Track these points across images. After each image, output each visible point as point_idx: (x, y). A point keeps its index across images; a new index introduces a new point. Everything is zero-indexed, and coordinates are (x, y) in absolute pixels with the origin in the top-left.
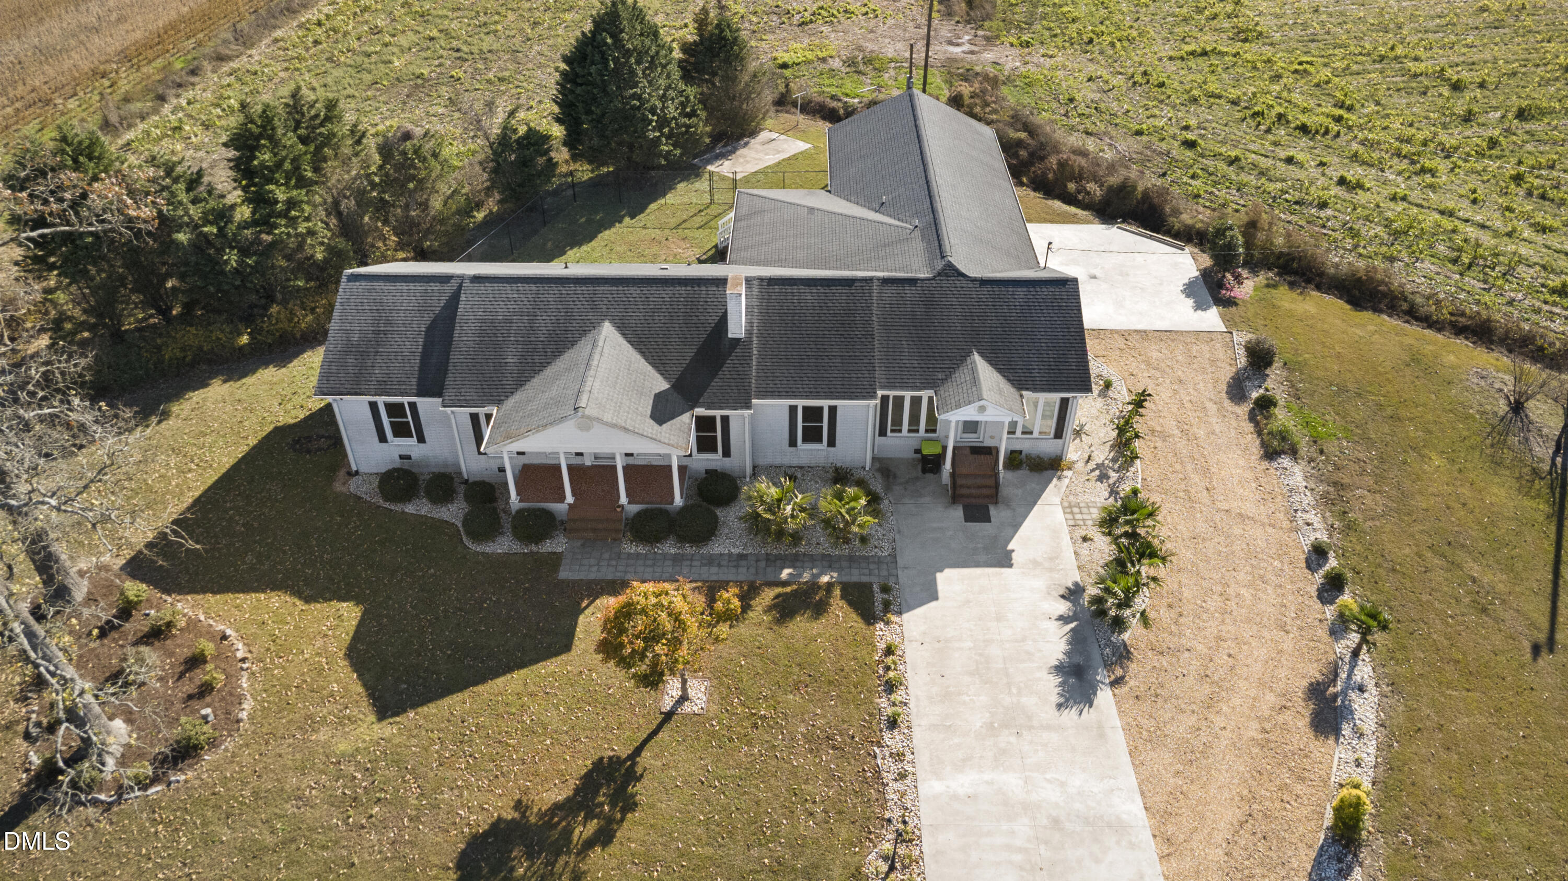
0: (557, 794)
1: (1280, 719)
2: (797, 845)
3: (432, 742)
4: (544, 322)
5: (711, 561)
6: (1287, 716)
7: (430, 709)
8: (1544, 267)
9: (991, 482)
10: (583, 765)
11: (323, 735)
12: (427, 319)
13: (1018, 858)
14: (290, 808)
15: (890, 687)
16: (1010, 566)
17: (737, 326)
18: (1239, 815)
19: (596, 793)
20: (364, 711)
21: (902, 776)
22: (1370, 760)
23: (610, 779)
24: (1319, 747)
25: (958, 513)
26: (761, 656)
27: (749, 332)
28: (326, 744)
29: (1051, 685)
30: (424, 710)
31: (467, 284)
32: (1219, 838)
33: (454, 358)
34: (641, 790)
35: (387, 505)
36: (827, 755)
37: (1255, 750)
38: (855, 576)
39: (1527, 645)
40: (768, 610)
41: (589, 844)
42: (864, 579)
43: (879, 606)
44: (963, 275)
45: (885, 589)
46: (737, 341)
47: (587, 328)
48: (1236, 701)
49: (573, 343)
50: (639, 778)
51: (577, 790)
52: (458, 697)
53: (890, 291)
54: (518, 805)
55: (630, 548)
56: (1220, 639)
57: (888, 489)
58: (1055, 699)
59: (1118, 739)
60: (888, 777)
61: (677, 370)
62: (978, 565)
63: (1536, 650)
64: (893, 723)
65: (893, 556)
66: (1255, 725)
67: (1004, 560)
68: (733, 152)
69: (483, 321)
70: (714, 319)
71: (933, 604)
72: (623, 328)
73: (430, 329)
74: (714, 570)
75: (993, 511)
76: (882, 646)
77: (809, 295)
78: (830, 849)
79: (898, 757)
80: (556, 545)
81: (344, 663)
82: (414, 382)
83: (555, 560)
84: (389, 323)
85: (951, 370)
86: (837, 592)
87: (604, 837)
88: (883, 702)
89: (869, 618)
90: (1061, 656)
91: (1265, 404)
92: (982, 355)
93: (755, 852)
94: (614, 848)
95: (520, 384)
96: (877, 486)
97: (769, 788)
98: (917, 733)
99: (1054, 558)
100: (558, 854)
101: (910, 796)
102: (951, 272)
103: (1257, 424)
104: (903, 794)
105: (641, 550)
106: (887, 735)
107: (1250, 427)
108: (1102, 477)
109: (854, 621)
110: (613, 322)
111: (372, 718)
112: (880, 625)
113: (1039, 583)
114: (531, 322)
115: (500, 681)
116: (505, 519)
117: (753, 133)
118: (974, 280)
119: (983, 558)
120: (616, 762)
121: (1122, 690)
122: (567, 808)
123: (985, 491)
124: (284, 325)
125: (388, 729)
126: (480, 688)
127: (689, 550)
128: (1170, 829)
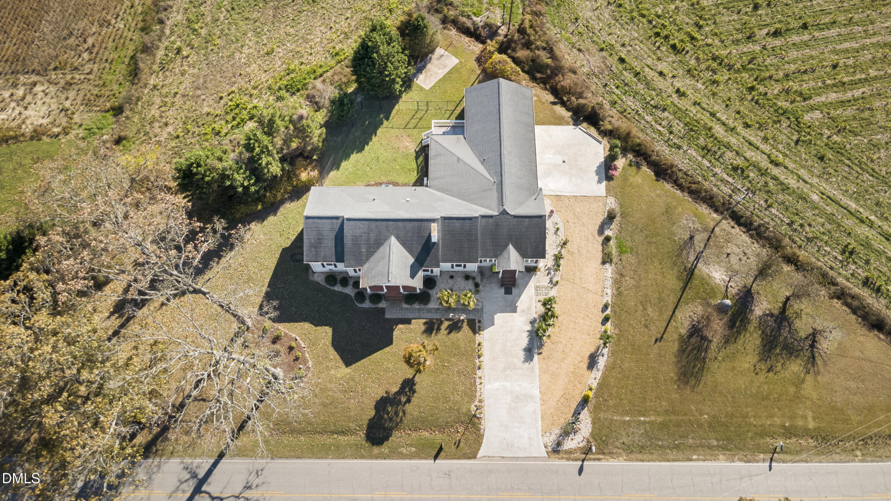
0: (395, 389)
1: (579, 365)
2: (455, 403)
3: (361, 374)
4: (372, 236)
5: (429, 311)
6: (581, 364)
7: (358, 364)
8: (737, 153)
9: (513, 280)
10: (400, 381)
11: (332, 372)
12: (334, 234)
13: (507, 406)
14: (330, 393)
15: (479, 357)
16: (516, 312)
17: (435, 237)
18: (562, 393)
19: (405, 388)
20: (341, 363)
21: (481, 383)
22: (598, 378)
23: (408, 384)
24: (587, 373)
25: (502, 290)
26: (445, 346)
27: (438, 240)
28: (334, 375)
29: (522, 355)
30: (357, 364)
31: (345, 221)
32: (556, 400)
33: (346, 250)
34: (417, 387)
35: (328, 287)
36: (462, 378)
37: (571, 375)
38: (471, 317)
39: (654, 340)
40: (446, 329)
41: (405, 403)
42: (474, 317)
43: (477, 328)
44: (508, 214)
45: (479, 322)
46: (435, 243)
47: (386, 238)
48: (570, 359)
49: (383, 244)
50: (415, 384)
51: (400, 388)
52: (365, 360)
53: (484, 220)
54: (387, 392)
55: (405, 306)
56: (570, 338)
57: (482, 280)
58: (523, 359)
59: (537, 371)
60: (477, 384)
61: (416, 254)
62: (506, 312)
63: (656, 341)
64: (479, 368)
65: (482, 308)
66: (572, 367)
67: (514, 310)
68: (424, 67)
69: (353, 236)
70: (427, 235)
71: (493, 327)
72: (398, 238)
73: (336, 237)
74: (430, 314)
75: (513, 290)
76: (477, 342)
77: (457, 224)
78: (463, 404)
79: (480, 378)
80: (383, 305)
81: (332, 348)
82: (334, 257)
83: (383, 310)
84: (322, 235)
85: (502, 251)
86: (465, 323)
87: (409, 401)
88: (477, 361)
89: (475, 332)
90: (526, 345)
91: (608, 239)
92: (513, 245)
93: (445, 405)
94: (411, 404)
95: (367, 259)
96: (478, 280)
97: (448, 387)
98: (485, 370)
99: (529, 309)
100: (398, 406)
101: (483, 389)
102: (504, 213)
103: (603, 247)
104: (481, 389)
105: (408, 306)
106: (478, 371)
107: (600, 248)
108: (549, 274)
109: (471, 333)
110: (394, 236)
111: (344, 366)
112: (477, 335)
113: (523, 319)
114: (368, 236)
115: (375, 354)
116: (367, 297)
117: (432, 52)
118: (512, 216)
119: (508, 309)
120: (408, 379)
121: (541, 356)
122: (398, 393)
123: (512, 283)
124: (272, 200)
125: (348, 370)
126: (370, 357)
127: (422, 307)
128: (545, 397)
